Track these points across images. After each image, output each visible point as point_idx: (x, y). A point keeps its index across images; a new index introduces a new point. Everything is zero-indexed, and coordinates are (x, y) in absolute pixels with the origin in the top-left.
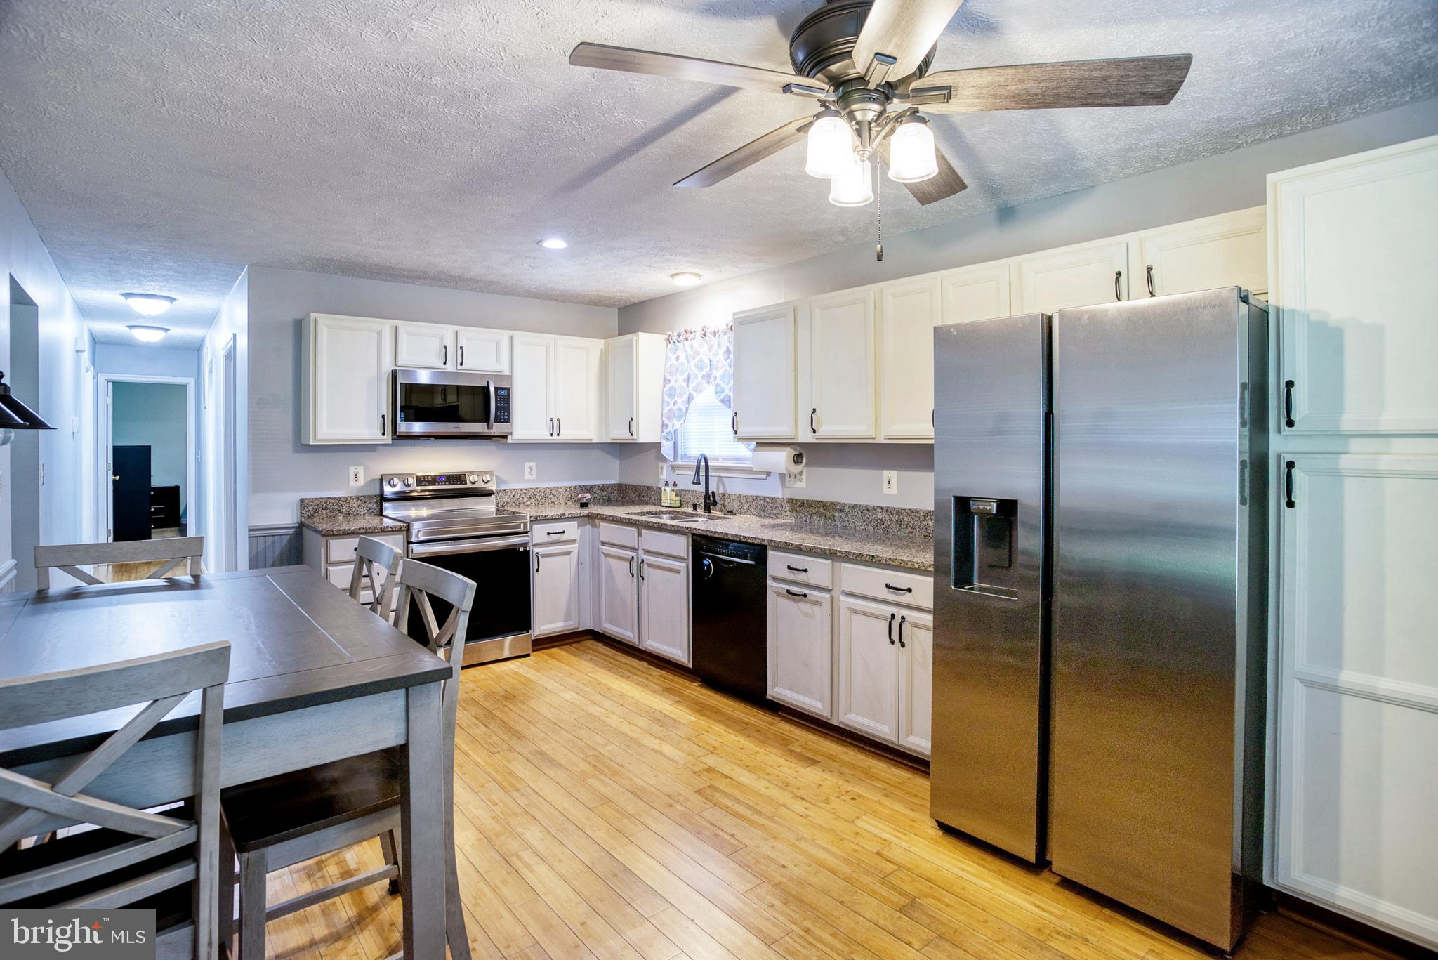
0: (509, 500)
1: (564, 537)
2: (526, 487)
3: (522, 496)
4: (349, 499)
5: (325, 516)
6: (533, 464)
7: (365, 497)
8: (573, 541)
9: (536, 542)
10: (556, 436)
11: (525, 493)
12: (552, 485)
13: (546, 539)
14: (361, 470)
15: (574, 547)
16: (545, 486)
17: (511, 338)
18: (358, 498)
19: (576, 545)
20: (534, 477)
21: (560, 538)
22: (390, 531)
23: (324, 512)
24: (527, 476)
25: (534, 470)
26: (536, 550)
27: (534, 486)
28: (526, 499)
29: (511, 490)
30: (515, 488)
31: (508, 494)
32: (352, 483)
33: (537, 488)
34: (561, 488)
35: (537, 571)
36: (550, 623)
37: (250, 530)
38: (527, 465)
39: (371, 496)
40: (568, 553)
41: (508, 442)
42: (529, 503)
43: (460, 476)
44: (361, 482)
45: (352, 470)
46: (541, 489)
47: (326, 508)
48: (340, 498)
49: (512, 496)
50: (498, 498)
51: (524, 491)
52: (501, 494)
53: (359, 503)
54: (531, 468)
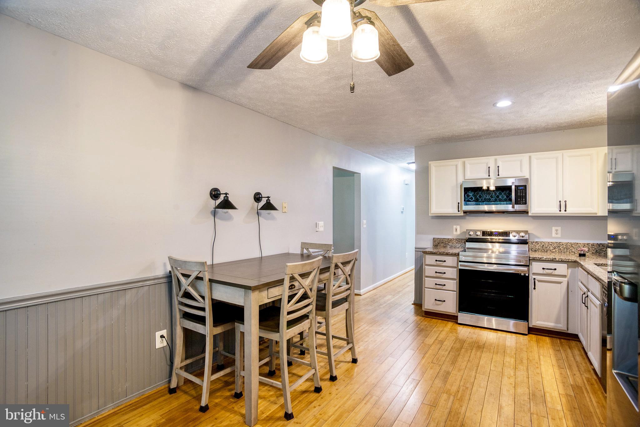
0: (540, 247)
1: (556, 272)
2: (552, 241)
3: (549, 246)
4: (452, 239)
5: (442, 246)
6: (559, 228)
7: (459, 239)
8: (565, 276)
9: (534, 272)
10: (564, 212)
11: (551, 245)
12: (573, 241)
13: (542, 271)
14: (458, 227)
15: (565, 280)
16: (567, 242)
17: (530, 157)
18: (456, 239)
19: (566, 279)
20: (559, 236)
21: (552, 273)
22: (450, 255)
23: (442, 244)
24: (554, 235)
25: (559, 232)
26: (534, 277)
27: (558, 241)
28: (551, 248)
29: (541, 242)
30: (543, 241)
31: (539, 244)
32: (455, 233)
33: (560, 243)
34: (580, 244)
35: (535, 288)
36: (544, 321)
37: (415, 248)
38: (554, 229)
39: (462, 239)
40: (560, 283)
41: (529, 215)
42: (554, 250)
43: (506, 232)
44: (459, 232)
45: (455, 227)
46: (563, 243)
47: (443, 243)
48: (448, 239)
49: (542, 245)
50: (532, 246)
51: (551, 244)
52: (534, 244)
53: (457, 242)
54: (557, 230)
